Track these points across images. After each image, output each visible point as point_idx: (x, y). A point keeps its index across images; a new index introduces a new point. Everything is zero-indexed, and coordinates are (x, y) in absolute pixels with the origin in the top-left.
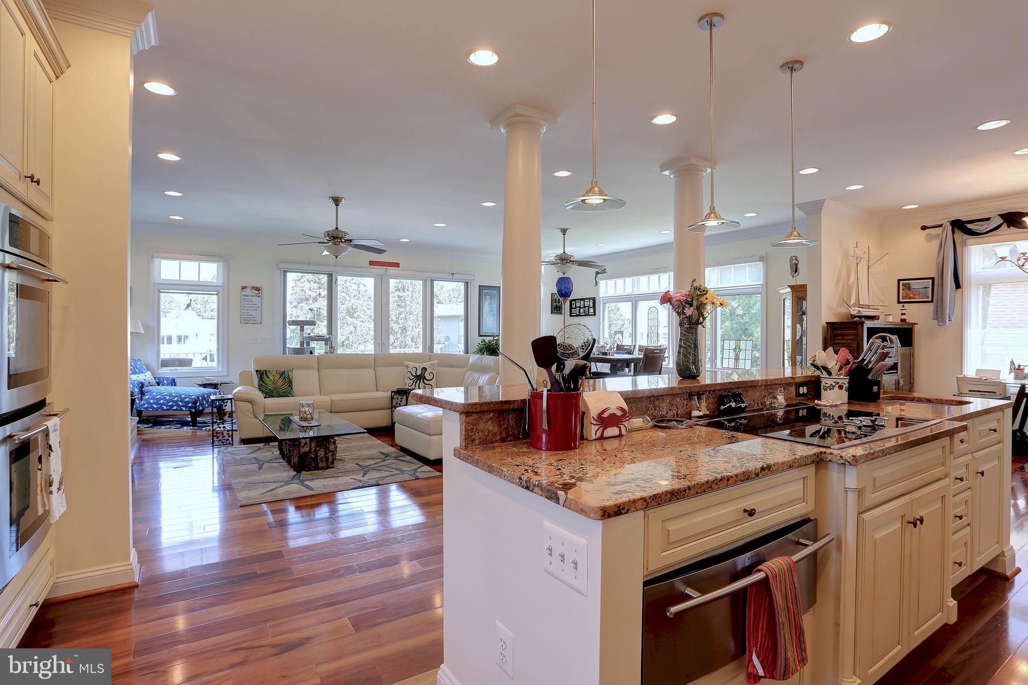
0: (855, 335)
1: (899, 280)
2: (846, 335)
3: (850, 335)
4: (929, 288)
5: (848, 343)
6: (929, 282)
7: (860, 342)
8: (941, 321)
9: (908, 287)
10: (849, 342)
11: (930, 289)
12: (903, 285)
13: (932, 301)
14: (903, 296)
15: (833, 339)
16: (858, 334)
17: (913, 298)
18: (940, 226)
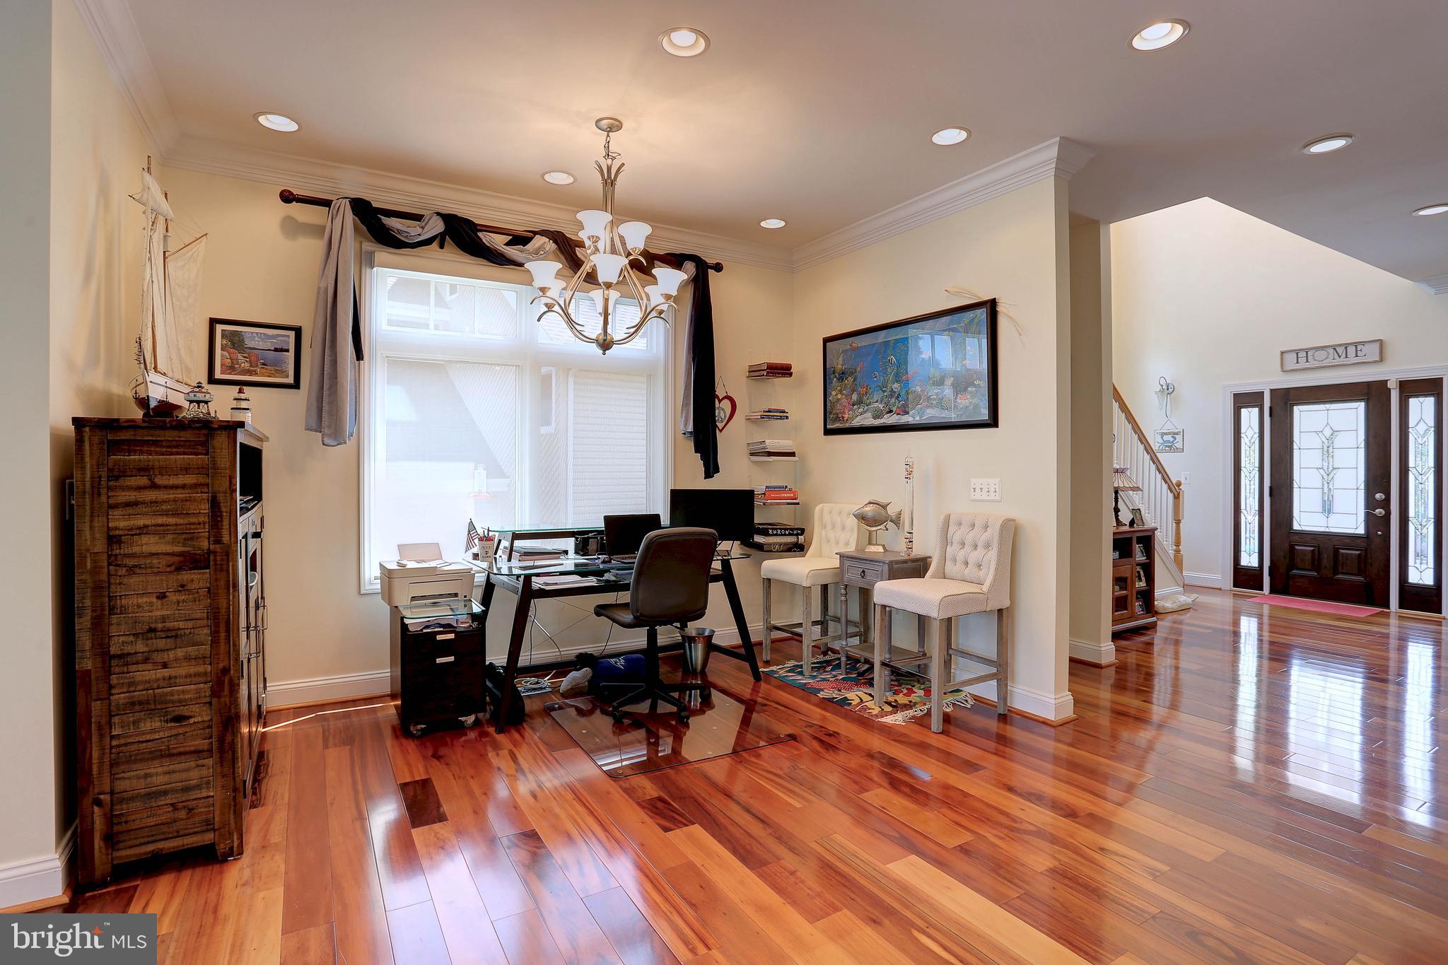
0: (202, 470)
1: (213, 322)
2: (164, 470)
3: (186, 470)
4: (287, 351)
5: (175, 501)
6: (288, 336)
7: (221, 497)
8: (329, 436)
9: (235, 342)
10: (180, 495)
11: (291, 354)
12: (223, 336)
13: (296, 385)
14: (222, 365)
15: (109, 488)
16: (215, 468)
17: (250, 373)
18: (326, 203)
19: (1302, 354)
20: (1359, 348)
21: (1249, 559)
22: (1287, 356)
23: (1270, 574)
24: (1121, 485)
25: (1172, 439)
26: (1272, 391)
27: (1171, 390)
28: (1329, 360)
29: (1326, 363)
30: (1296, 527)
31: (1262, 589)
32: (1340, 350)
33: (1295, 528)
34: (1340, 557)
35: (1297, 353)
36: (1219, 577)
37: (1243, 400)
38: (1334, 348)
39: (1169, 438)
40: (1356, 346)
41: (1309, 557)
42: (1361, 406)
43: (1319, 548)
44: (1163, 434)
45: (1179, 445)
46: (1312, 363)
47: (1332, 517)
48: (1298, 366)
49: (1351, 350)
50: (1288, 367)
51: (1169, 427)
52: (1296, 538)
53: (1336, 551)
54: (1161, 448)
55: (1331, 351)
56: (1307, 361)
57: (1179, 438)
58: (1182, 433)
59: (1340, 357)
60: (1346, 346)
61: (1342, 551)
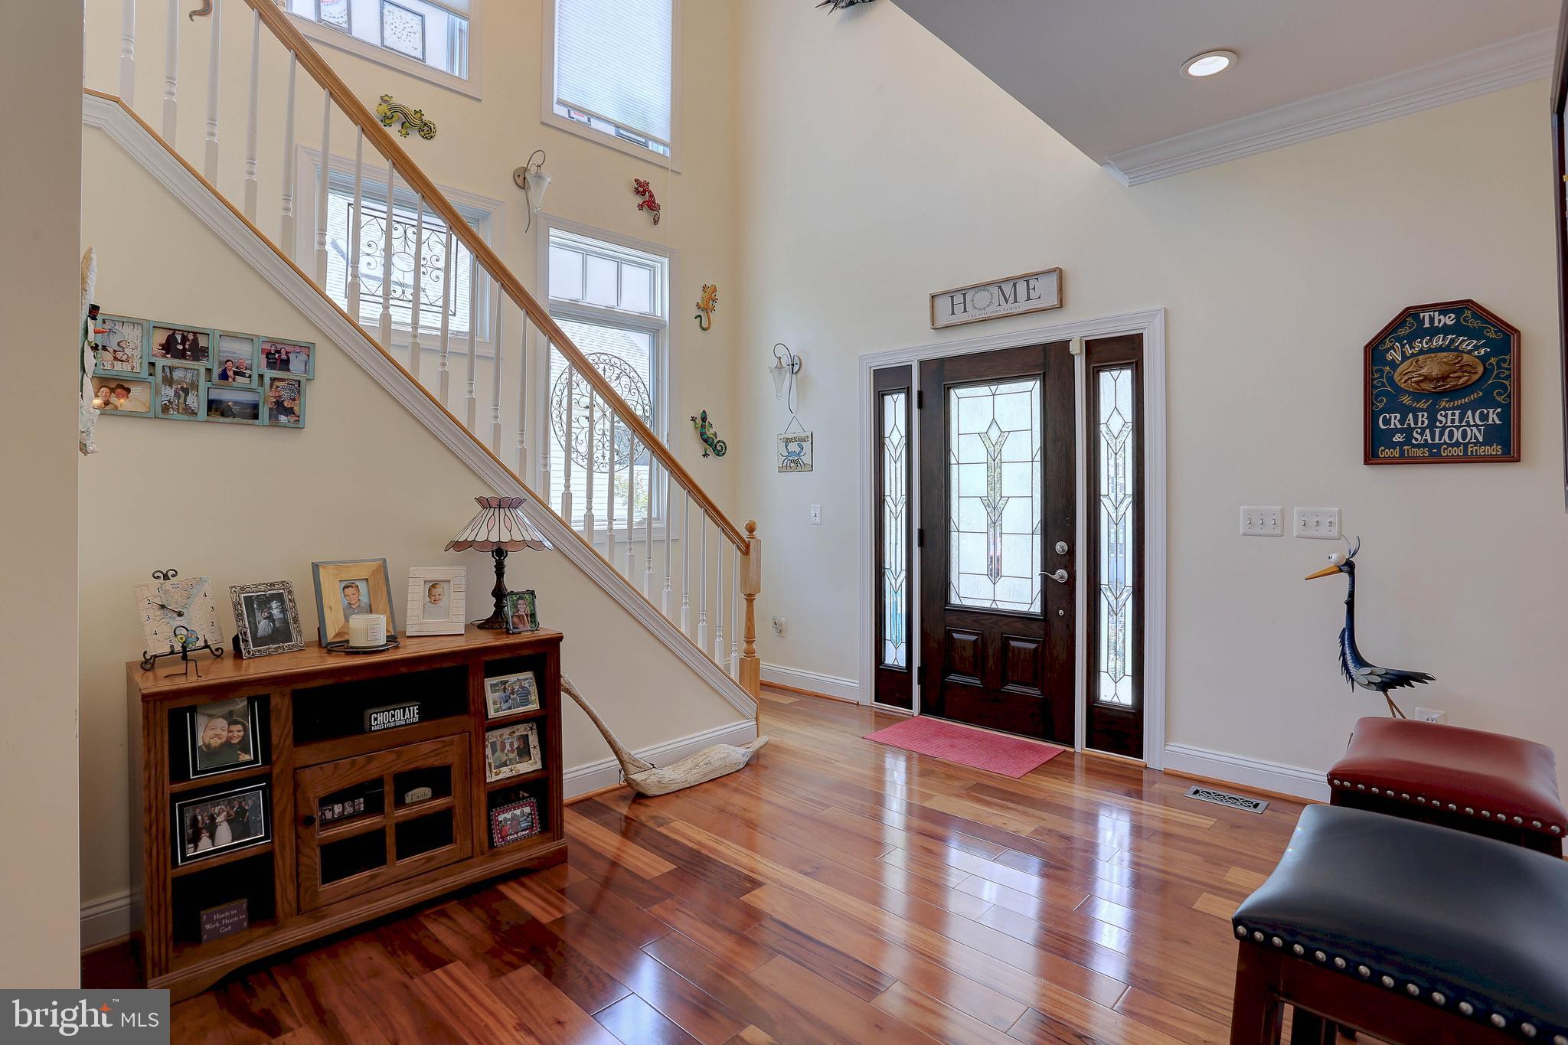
19: (958, 299)
20: (1032, 283)
21: (895, 656)
22: (938, 302)
23: (920, 682)
24: (506, 538)
25: (798, 450)
26: (922, 363)
27: (796, 368)
28: (994, 307)
29: (990, 312)
30: (954, 600)
31: (911, 708)
32: (1008, 288)
33: (952, 602)
34: (1010, 654)
35: (952, 297)
36: (854, 683)
37: (887, 381)
38: (999, 284)
39: (793, 447)
40: (1028, 281)
41: (969, 653)
42: (1034, 386)
43: (983, 637)
44: (788, 441)
45: (806, 459)
46: (973, 314)
47: (1002, 583)
48: (954, 320)
49: (1021, 287)
50: (941, 321)
51: (795, 431)
52: (952, 618)
53: (1005, 642)
54: (785, 464)
55: (995, 290)
56: (965, 311)
57: (807, 445)
58: (810, 439)
59: (1007, 301)
60: (1014, 281)
61: (1013, 643)
